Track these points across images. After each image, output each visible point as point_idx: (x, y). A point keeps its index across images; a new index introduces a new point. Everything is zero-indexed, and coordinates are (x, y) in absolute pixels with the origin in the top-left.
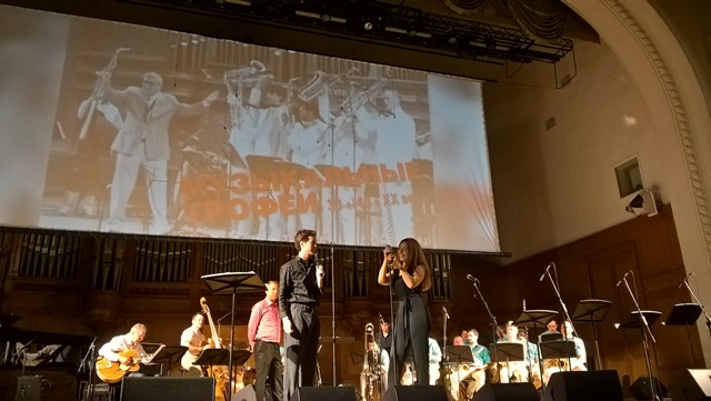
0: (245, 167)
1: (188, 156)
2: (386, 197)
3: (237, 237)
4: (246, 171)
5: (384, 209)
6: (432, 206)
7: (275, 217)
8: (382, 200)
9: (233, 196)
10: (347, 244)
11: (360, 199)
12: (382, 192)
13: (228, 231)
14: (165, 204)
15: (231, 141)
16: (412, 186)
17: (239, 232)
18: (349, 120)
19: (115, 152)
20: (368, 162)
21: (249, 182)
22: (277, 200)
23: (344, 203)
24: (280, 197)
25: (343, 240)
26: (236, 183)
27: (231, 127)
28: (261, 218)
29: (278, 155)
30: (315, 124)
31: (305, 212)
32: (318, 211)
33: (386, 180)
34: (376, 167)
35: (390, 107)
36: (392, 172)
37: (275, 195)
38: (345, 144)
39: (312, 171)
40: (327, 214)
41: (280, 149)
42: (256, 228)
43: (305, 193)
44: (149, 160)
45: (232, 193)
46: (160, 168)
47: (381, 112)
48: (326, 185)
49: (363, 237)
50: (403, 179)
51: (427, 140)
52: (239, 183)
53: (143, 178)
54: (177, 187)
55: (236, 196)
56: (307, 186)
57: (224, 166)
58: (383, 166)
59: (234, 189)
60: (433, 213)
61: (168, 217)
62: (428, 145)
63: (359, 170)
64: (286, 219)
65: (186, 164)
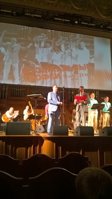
0: (40, 65)
1: (24, 62)
2: (80, 74)
3: (38, 85)
4: (40, 67)
5: (80, 78)
6: (94, 77)
7: (48, 80)
8: (79, 75)
9: (37, 74)
10: (69, 88)
11: (73, 75)
12: (79, 73)
13: (35, 83)
14: (18, 76)
15: (36, 58)
16: (88, 71)
17: (39, 84)
18: (70, 51)
19: (4, 61)
20: (75, 64)
21: (41, 70)
22: (49, 75)
23: (68, 76)
24: (50, 74)
25: (68, 87)
26: (37, 70)
27: (36, 53)
28: (44, 80)
29: (49, 62)
30: (60, 52)
31: (57, 78)
32: (61, 78)
33: (80, 69)
34: (77, 65)
35: (82, 47)
36: (82, 67)
37: (48, 73)
38: (69, 58)
39: (59, 66)
40: (63, 79)
41: (50, 60)
42: (43, 83)
43: (57, 73)
44: (13, 63)
45: (36, 73)
46: (16, 66)
47: (80, 49)
48: (63, 71)
49: (73, 86)
50: (85, 69)
51: (93, 57)
52: (38, 70)
53: (12, 69)
54: (21, 71)
55: (38, 74)
56: (58, 71)
57: (34, 65)
58: (80, 65)
59: (37, 72)
60: (94, 79)
61: (19, 80)
62: (93, 59)
63: (73, 66)
64: (52, 80)
65: (24, 64)
